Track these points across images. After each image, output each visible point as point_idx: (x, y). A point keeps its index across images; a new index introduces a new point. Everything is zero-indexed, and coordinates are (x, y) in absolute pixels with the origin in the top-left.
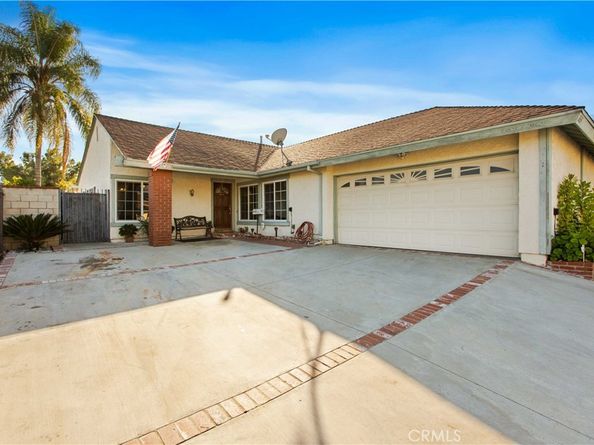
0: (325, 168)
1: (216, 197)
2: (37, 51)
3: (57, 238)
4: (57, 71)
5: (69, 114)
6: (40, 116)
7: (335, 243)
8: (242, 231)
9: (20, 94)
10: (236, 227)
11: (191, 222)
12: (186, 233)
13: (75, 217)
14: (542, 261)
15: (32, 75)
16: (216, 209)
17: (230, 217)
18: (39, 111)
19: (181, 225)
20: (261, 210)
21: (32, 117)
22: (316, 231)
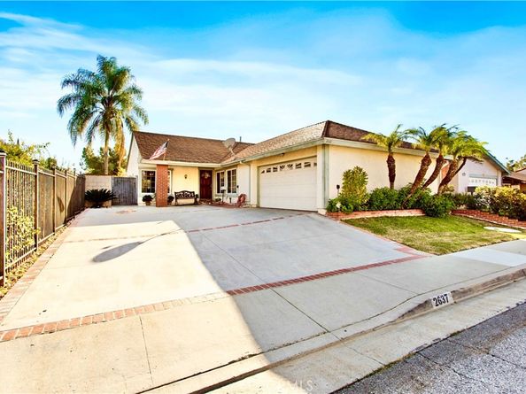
0: (251, 161)
1: (202, 179)
2: (107, 86)
3: (110, 202)
4: (117, 98)
5: (125, 124)
6: (108, 128)
7: (258, 207)
8: (217, 200)
9: (96, 115)
10: (215, 198)
11: (185, 195)
12: (181, 201)
13: (120, 191)
14: (323, 212)
15: (103, 102)
16: (202, 186)
17: (211, 192)
18: (107, 124)
19: (178, 196)
20: (225, 188)
21: (104, 128)
22: (247, 199)
